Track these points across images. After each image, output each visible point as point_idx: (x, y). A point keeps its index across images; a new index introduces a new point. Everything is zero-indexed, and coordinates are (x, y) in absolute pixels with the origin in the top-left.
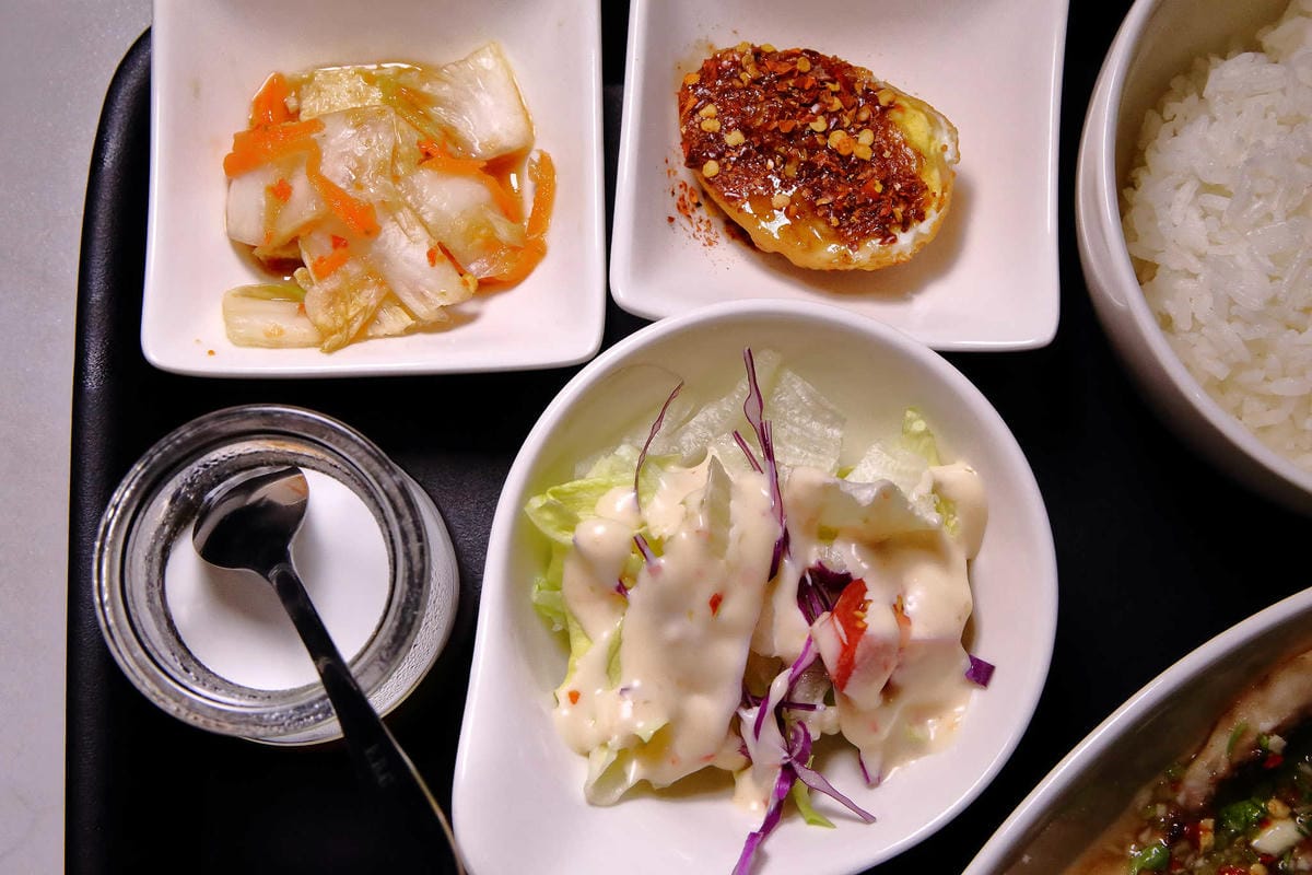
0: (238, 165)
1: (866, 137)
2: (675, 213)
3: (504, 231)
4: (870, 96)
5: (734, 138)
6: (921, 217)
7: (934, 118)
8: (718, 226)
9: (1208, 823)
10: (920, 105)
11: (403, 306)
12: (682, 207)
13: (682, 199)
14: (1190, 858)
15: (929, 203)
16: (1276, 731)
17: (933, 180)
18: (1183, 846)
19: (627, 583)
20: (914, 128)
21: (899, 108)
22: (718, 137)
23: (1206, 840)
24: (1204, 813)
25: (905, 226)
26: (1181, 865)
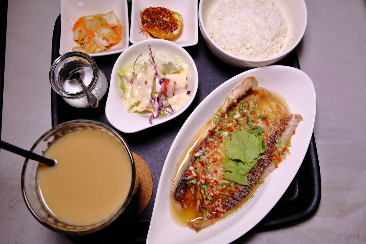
0: (74, 29)
1: (169, 18)
2: (141, 32)
3: (115, 36)
4: (169, 13)
5: (149, 20)
6: (177, 28)
7: (179, 15)
8: (148, 35)
9: (226, 114)
10: (177, 13)
11: (100, 47)
12: (142, 31)
13: (142, 30)
14: (224, 120)
15: (178, 27)
16: (235, 99)
17: (179, 23)
18: (223, 118)
19: (133, 81)
20: (176, 17)
21: (174, 14)
22: (147, 20)
23: (226, 117)
24: (226, 113)
25: (175, 30)
26: (222, 121)
